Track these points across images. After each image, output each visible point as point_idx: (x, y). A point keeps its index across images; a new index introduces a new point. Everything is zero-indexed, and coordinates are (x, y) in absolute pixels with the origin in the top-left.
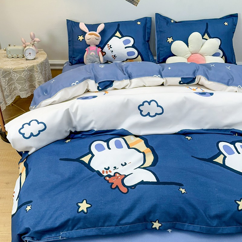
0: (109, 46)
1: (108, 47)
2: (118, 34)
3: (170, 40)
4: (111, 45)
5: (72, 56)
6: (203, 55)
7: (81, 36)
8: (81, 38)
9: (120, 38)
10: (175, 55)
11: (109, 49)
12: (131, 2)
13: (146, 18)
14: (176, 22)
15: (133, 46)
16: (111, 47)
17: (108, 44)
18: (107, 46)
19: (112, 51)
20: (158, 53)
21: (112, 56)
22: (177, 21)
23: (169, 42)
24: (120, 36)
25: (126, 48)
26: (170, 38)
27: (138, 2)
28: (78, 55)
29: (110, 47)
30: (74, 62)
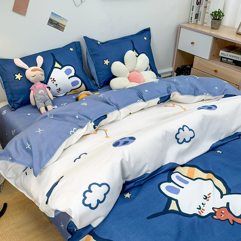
0: (53, 79)
1: (52, 81)
2: (57, 65)
3: (107, 62)
4: (54, 79)
5: (11, 100)
6: (139, 72)
7: (18, 74)
8: (19, 77)
9: (61, 69)
10: (116, 77)
11: (53, 83)
12: (57, 28)
13: (74, 43)
14: (103, 43)
15: (76, 75)
16: (55, 80)
17: (50, 77)
18: (50, 80)
19: (57, 85)
20: (98, 78)
21: (57, 90)
22: (103, 41)
23: (106, 64)
24: (60, 67)
25: (69, 78)
26: (106, 60)
27: (64, 27)
28: (20, 97)
29: (53, 81)
30: (16, 105)
